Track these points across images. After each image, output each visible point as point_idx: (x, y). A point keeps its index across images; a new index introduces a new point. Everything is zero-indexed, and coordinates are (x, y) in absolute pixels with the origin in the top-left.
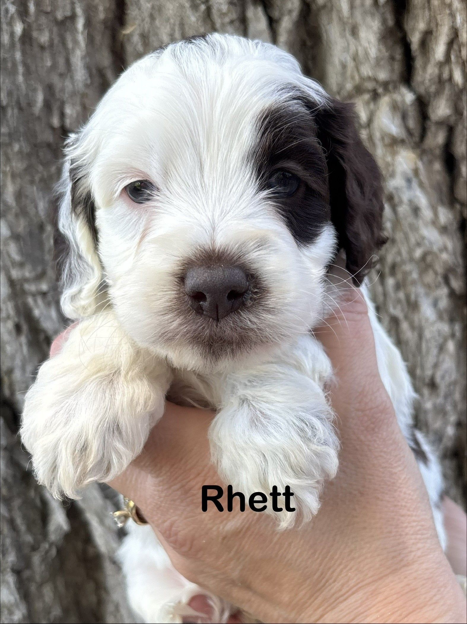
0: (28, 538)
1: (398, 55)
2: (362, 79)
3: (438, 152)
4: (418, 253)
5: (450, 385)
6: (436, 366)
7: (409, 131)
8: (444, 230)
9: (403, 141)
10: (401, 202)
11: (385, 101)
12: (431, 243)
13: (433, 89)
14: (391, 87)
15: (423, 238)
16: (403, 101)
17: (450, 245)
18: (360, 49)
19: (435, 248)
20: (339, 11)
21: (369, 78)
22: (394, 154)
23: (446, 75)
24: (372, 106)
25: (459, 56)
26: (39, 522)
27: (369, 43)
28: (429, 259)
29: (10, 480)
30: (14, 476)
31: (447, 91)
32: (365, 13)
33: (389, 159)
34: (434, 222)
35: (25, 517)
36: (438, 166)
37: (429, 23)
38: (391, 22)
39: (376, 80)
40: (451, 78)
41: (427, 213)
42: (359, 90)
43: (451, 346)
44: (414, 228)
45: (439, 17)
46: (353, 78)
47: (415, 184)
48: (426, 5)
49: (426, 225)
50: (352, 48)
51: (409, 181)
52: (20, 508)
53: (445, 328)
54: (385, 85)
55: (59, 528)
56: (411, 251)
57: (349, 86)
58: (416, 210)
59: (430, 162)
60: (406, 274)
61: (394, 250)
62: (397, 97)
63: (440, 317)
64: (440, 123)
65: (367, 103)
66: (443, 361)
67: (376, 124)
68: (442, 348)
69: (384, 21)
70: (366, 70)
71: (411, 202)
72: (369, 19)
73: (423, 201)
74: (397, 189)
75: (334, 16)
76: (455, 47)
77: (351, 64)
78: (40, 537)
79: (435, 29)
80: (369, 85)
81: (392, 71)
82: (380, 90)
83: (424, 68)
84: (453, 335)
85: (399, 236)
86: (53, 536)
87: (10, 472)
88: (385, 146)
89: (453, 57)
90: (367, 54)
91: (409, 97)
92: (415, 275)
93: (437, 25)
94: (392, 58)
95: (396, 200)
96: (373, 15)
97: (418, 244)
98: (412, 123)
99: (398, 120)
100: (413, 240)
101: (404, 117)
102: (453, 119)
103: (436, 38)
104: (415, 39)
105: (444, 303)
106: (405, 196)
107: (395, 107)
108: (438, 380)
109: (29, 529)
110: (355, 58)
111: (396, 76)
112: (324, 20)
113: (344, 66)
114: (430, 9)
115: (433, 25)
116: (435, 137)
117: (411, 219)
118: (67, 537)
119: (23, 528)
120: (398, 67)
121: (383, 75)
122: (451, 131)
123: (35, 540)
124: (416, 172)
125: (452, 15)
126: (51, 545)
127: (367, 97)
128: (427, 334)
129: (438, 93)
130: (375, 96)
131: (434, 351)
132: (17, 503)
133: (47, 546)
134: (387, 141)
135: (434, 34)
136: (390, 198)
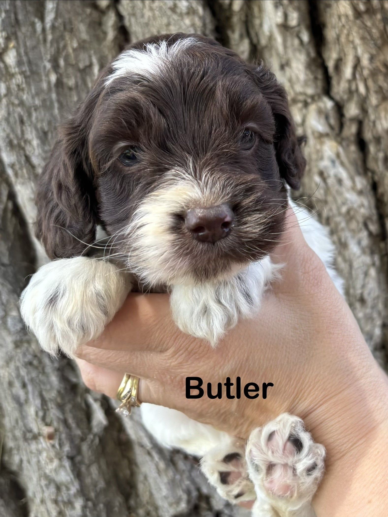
0: (78, 432)
1: (320, 76)
2: (297, 94)
3: (352, 138)
4: (344, 209)
5: (374, 299)
6: (363, 286)
7: (331, 127)
8: (360, 193)
9: (327, 135)
10: (329, 176)
11: (313, 108)
12: (352, 203)
13: (345, 97)
14: (316, 98)
15: (346, 200)
16: (325, 107)
17: (366, 203)
18: (293, 75)
19: (355, 206)
20: (277, 50)
21: (301, 94)
22: (322, 143)
23: (353, 87)
24: (304, 111)
25: (361, 74)
26: (85, 420)
27: (299, 70)
28: (352, 213)
29: (63, 391)
30: (66, 389)
31: (355, 98)
32: (294, 50)
33: (318, 147)
34: (353, 188)
35: (75, 417)
36: (353, 148)
37: (339, 53)
38: (313, 54)
39: (306, 95)
40: (357, 90)
41: (347, 182)
42: (294, 101)
43: (373, 272)
44: (340, 193)
45: (346, 50)
47: (337, 163)
48: (337, 42)
49: (348, 190)
51: (333, 162)
52: (71, 411)
53: (367, 259)
54: (313, 97)
55: (100, 423)
56: (339, 209)
58: (340, 181)
59: (348, 146)
60: (337, 224)
62: (321, 105)
63: (364, 252)
64: (352, 120)
65: (301, 110)
66: (368, 283)
67: (308, 123)
68: (366, 274)
69: (308, 54)
70: (298, 88)
71: (336, 176)
72: (298, 55)
73: (344, 174)
74: (326, 167)
75: (274, 53)
76: (359, 69)
78: (86, 431)
79: (343, 58)
80: (301, 98)
81: (316, 87)
82: (309, 100)
83: (339, 83)
84: (374, 264)
85: (330, 199)
86: (96, 429)
87: (62, 386)
88: (315, 138)
89: (358, 76)
90: (298, 78)
91: (329, 104)
92: (343, 225)
93: (345, 55)
94: (316, 78)
95: (325, 174)
96: (300, 51)
97: (344, 204)
98: (332, 121)
99: (323, 121)
100: (339, 201)
101: (327, 118)
102: (361, 117)
103: (345, 64)
104: (331, 64)
105: (365, 242)
106: (332, 172)
107: (320, 112)
108: (366, 296)
109: (78, 425)
110: (290, 80)
111: (319, 90)
112: (267, 55)
114: (339, 44)
115: (342, 55)
116: (350, 128)
117: (337, 187)
118: (106, 429)
119: (73, 425)
120: (320, 84)
121: (310, 91)
122: (360, 124)
123: (83, 433)
124: (338, 155)
125: (355, 48)
126: (95, 435)
127: (300, 105)
128: (356, 264)
129: (350, 99)
130: (306, 104)
131: (361, 276)
132: (68, 407)
133: (91, 436)
134: (316, 134)
135: (343, 61)
136: (321, 174)
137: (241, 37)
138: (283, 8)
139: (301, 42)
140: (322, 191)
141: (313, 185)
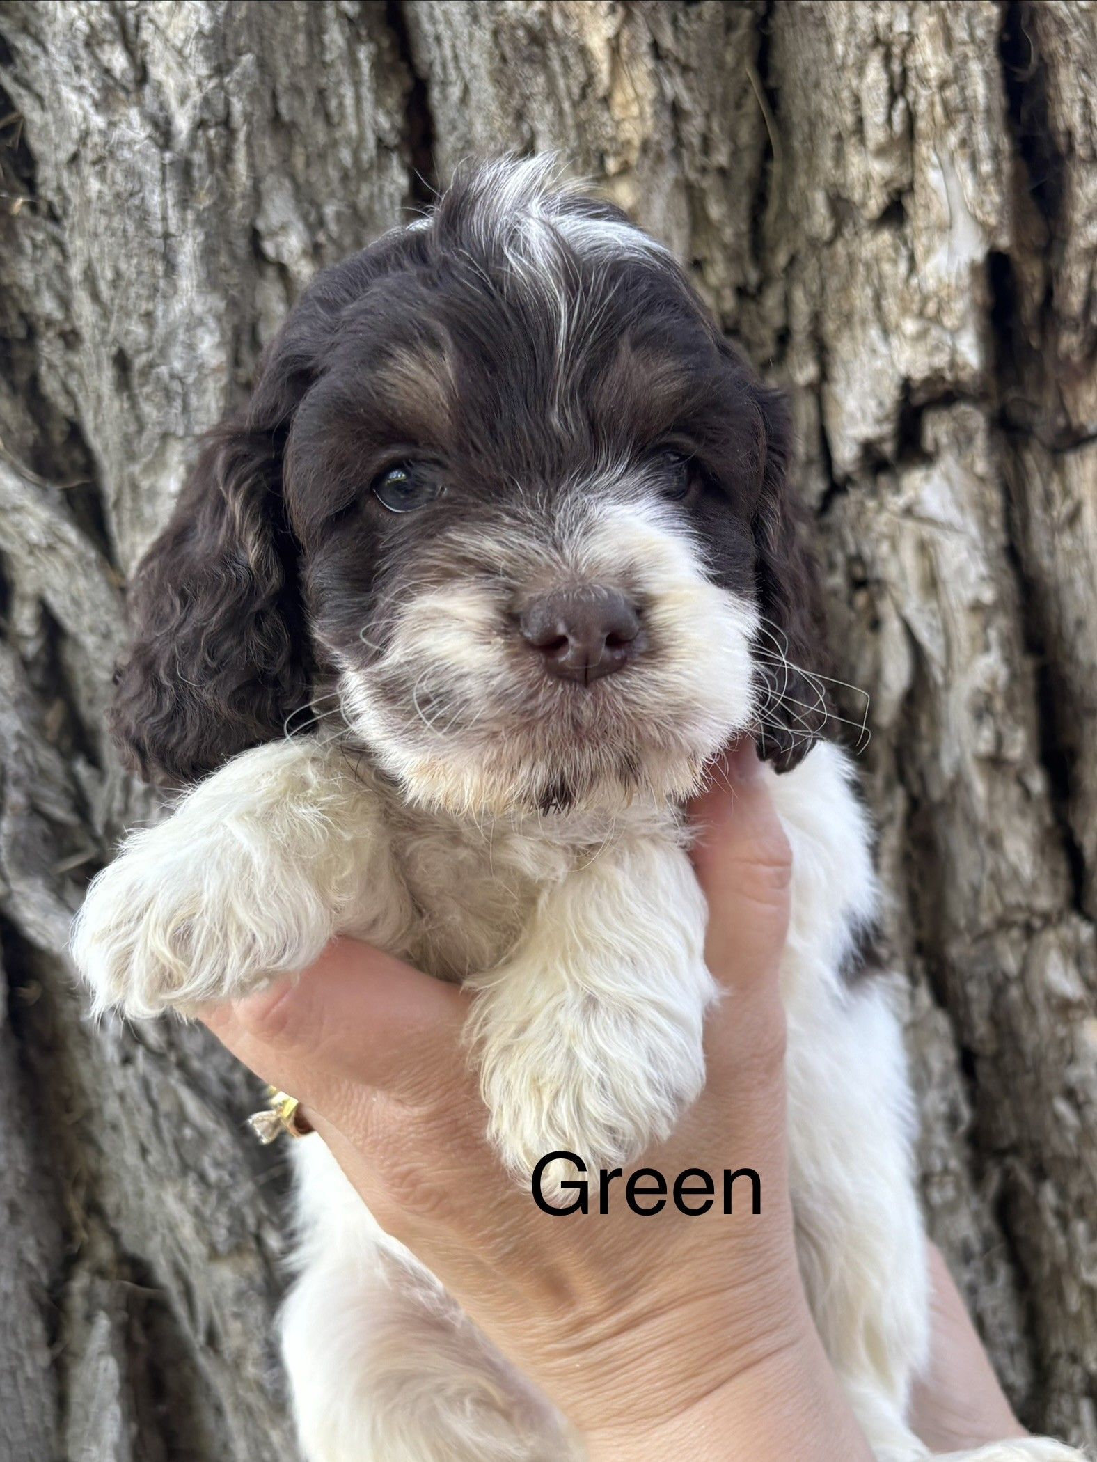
1: (1063, 868)
2: (1009, 908)
7: (1088, 986)
9: (1085, 1005)
10: (1090, 1101)
11: (1048, 940)
14: (1054, 919)
16: (1078, 940)
18: (1003, 867)
21: (1019, 907)
24: (1025, 947)
32: (1010, 811)
33: (1061, 1031)
38: (1048, 819)
39: (1031, 910)
42: (1003, 924)
46: (991, 906)
50: (989, 864)
54: (1047, 917)
57: (986, 920)
61: (1082, 1176)
62: (1067, 934)
65: (1017, 944)
67: (1034, 975)
69: (1040, 819)
70: (1014, 896)
72: (1017, 822)
74: (1081, 1082)
75: (958, 817)
77: (987, 887)
80: (1020, 917)
81: (1056, 892)
82: (1037, 923)
88: (1052, 1011)
90: (1016, 873)
91: (1084, 933)
94: (1054, 873)
95: (1081, 1097)
96: (1022, 814)
101: (1079, 963)
104: (1089, 844)
107: (1065, 949)
110: (995, 877)
111: (1062, 902)
112: (939, 822)
113: (976, 891)
120: (1064, 885)
121: (1044, 902)
127: (1015, 933)
130: (1029, 931)
134: (1055, 1002)
136: (1070, 1094)
137: (889, 787)
138: (995, 722)
139: (1027, 793)
140: (1071, 1137)
141: (1049, 1121)
